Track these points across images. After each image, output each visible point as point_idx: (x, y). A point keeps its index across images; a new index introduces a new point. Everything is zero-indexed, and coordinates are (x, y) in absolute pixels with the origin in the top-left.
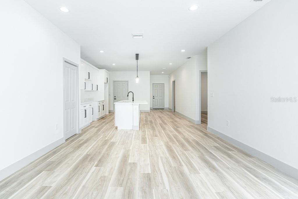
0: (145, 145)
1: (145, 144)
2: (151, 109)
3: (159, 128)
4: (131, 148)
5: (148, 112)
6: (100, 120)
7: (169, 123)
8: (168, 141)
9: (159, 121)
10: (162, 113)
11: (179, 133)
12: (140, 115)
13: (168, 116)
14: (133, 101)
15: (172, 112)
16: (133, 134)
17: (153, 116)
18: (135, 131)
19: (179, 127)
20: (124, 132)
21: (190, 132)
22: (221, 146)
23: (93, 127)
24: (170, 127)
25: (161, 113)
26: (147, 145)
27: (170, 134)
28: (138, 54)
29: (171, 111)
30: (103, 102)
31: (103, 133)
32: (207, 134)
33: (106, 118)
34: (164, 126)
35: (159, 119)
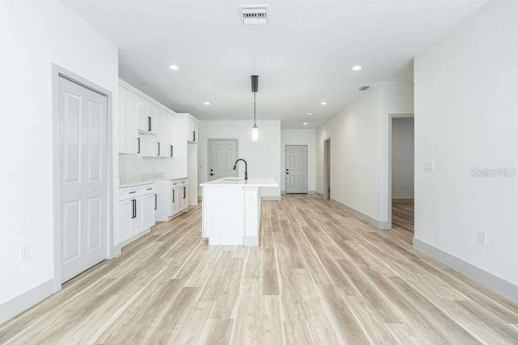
0: (273, 301)
1: (274, 296)
2: (282, 195)
3: (302, 239)
4: (234, 316)
5: (276, 201)
6: (177, 219)
7: (324, 226)
8: (333, 283)
9: (301, 223)
10: (305, 202)
11: (352, 254)
12: (262, 208)
13: (318, 210)
14: (246, 178)
15: (323, 200)
16: (242, 259)
17: (288, 208)
18: (249, 248)
19: (347, 239)
20: (224, 252)
21: (376, 252)
22: (475, 301)
23: (155, 237)
24: (327, 239)
25: (303, 204)
26: (280, 297)
27: (333, 259)
28: (257, 76)
29: (321, 199)
30: (183, 181)
31: (171, 257)
32: (418, 258)
33: (191, 214)
34: (314, 234)
35: (301, 217)
